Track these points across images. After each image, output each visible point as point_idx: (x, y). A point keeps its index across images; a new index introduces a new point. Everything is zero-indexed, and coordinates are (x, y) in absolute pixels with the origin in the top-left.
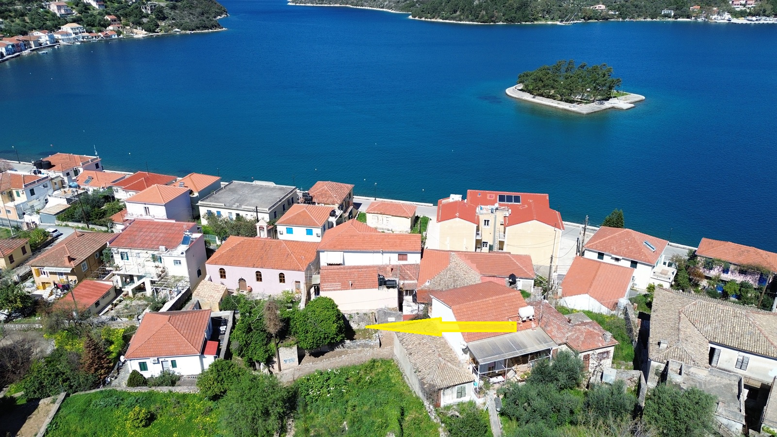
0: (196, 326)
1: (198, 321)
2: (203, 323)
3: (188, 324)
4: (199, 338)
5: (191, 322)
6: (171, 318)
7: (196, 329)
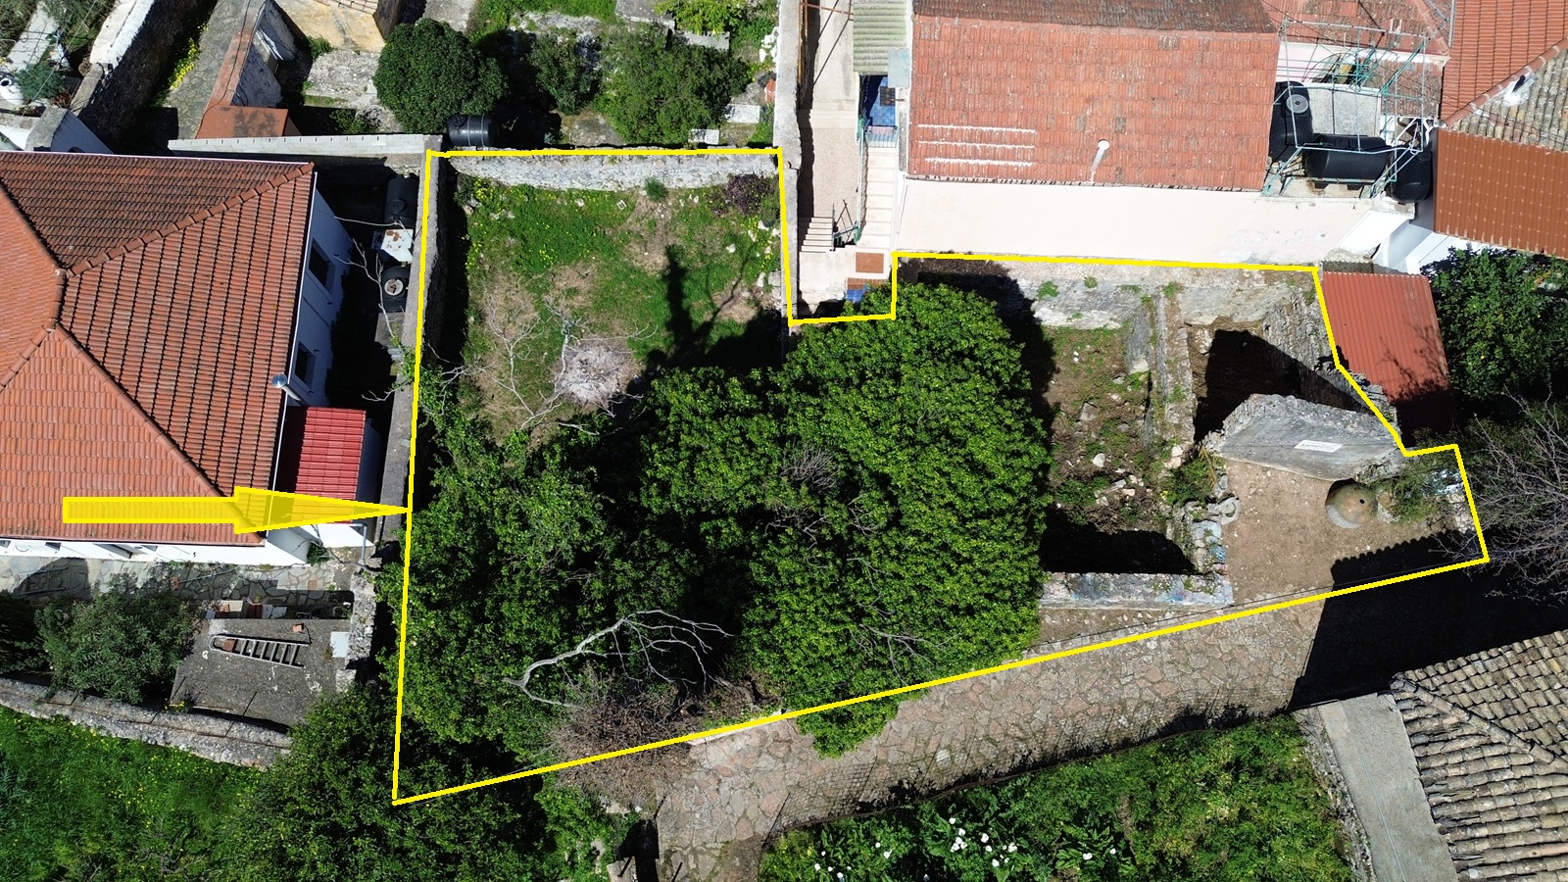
0: (232, 320)
1: (239, 277)
2: (271, 292)
3: (178, 319)
4: (255, 411)
5: (201, 295)
6: (71, 292)
7: (228, 347)
